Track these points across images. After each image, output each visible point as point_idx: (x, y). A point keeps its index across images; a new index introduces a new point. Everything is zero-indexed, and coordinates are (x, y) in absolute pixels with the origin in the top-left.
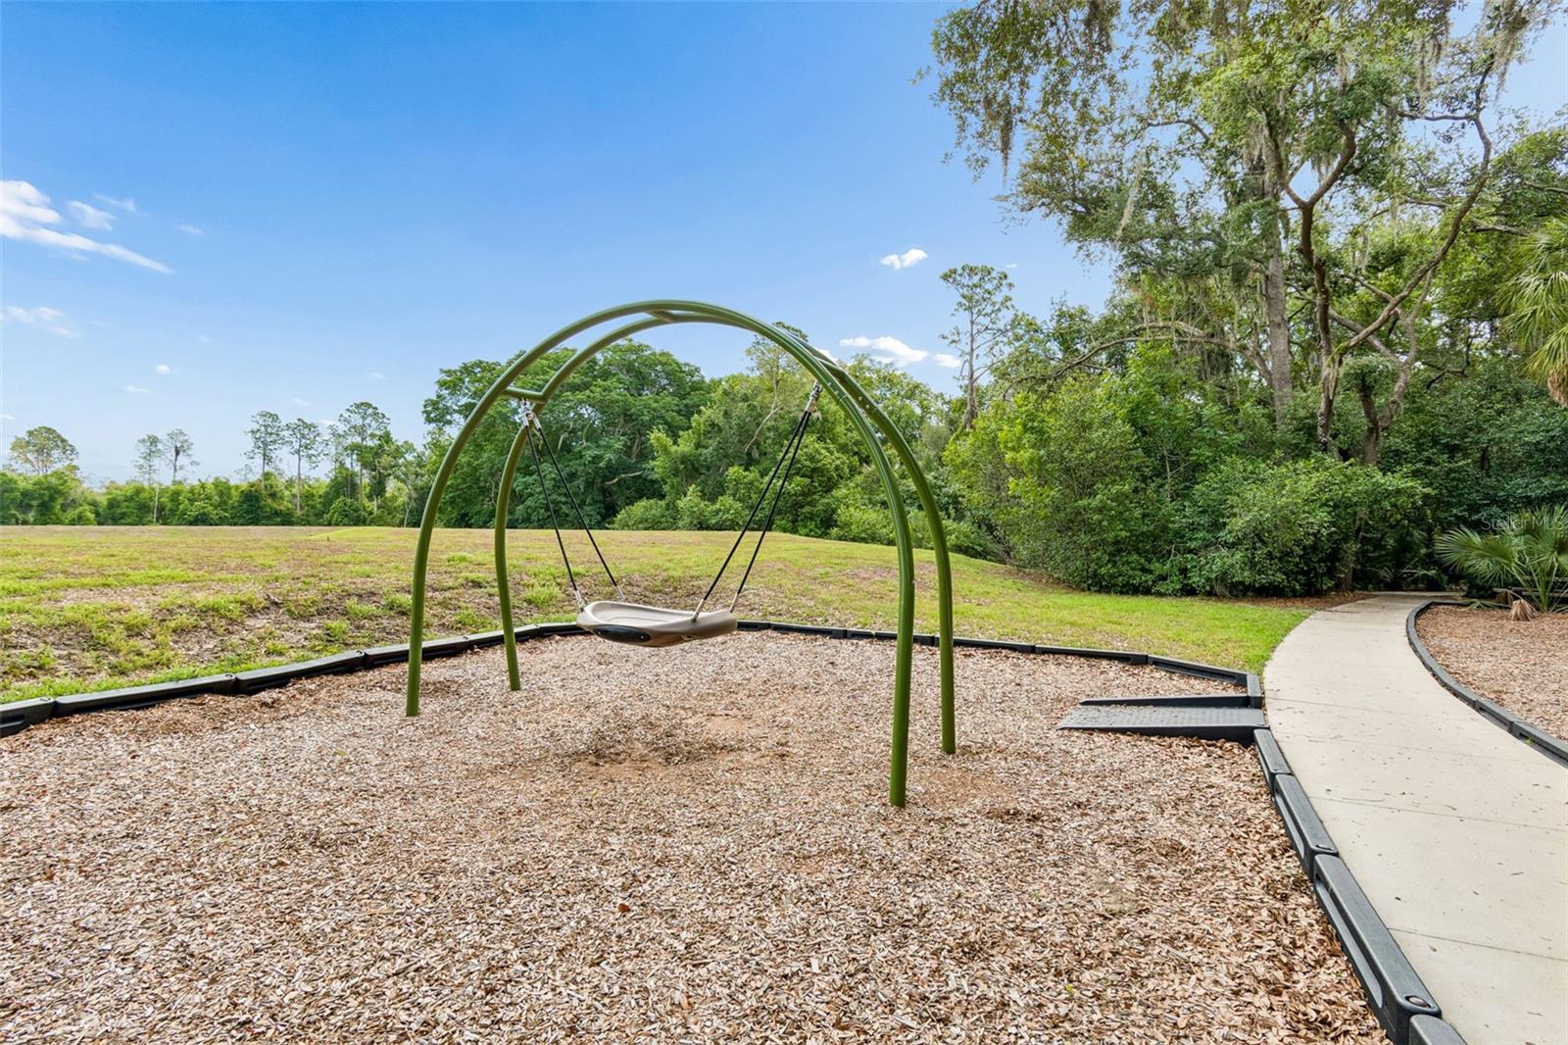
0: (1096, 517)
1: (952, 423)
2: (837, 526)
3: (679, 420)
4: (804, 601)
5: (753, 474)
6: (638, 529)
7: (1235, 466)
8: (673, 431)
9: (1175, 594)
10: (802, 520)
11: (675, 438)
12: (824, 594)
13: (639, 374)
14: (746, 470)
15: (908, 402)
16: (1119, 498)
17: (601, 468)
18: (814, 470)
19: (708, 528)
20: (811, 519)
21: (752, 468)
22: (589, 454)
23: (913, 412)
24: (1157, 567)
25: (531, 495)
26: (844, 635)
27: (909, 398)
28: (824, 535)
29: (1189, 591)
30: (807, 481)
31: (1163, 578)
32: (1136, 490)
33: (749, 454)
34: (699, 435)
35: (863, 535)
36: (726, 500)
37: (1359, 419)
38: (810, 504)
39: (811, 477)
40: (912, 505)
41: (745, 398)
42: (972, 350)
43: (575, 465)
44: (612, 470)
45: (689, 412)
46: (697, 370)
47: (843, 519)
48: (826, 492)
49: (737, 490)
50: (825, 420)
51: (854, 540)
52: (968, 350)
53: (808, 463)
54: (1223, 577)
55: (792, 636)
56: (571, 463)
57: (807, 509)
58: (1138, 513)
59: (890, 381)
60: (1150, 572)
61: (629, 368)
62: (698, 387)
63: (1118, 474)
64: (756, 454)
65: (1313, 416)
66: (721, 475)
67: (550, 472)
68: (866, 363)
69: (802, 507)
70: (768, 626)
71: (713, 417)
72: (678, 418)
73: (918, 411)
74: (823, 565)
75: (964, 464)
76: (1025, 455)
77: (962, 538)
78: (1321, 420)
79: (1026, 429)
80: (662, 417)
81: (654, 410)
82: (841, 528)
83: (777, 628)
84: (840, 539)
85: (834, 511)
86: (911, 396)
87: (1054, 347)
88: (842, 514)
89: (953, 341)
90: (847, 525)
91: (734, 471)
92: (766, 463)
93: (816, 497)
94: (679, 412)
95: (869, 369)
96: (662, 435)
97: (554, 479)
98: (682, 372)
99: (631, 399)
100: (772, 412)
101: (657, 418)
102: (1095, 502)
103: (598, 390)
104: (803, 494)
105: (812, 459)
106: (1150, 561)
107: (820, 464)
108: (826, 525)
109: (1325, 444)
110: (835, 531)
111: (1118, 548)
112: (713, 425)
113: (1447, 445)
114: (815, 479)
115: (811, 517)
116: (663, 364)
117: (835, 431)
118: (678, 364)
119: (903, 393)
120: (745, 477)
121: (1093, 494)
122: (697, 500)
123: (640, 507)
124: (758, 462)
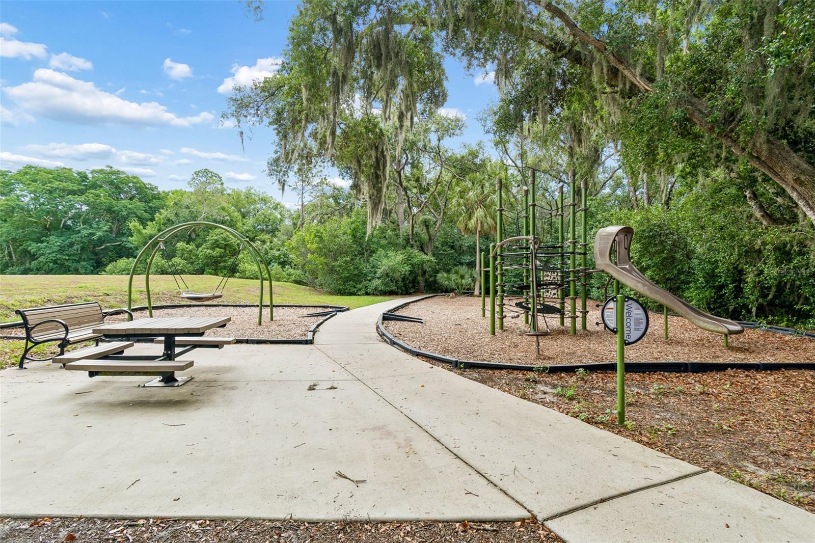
0: (339, 269)
1: (295, 224)
2: (239, 272)
3: (146, 215)
4: (232, 298)
5: (191, 246)
6: (122, 274)
7: (381, 252)
8: (143, 222)
9: (363, 295)
10: (220, 269)
11: (145, 225)
12: (238, 295)
13: (117, 187)
14: (188, 243)
15: (274, 211)
16: (346, 262)
17: (93, 240)
18: (226, 245)
19: (167, 273)
20: (225, 269)
21: (191, 243)
22: (85, 232)
23: (276, 217)
24: (358, 286)
25: (43, 254)
26: (246, 306)
27: (274, 209)
28: (233, 276)
29: (367, 294)
30: (223, 250)
31: (360, 290)
32: (352, 260)
33: (190, 235)
34: (160, 225)
35: (252, 276)
36: (176, 260)
37: (425, 237)
38: (224, 261)
39: (225, 249)
40: (275, 262)
41: (187, 207)
42: (303, 193)
43: (74, 237)
44: (101, 241)
45: (153, 211)
46: (156, 188)
47: (242, 269)
48: (233, 256)
49: (183, 254)
50: (232, 220)
51: (247, 278)
52: (301, 193)
53: (223, 242)
54: (376, 289)
55: (229, 307)
56: (72, 237)
57: (222, 264)
58: (352, 268)
59: (264, 200)
60: (356, 288)
61: (111, 183)
62: (157, 197)
63: (346, 253)
64: (193, 236)
65: (409, 235)
66: (174, 246)
67: (56, 242)
68: (253, 191)
69: (220, 263)
70: (220, 305)
71: (169, 215)
72: (145, 214)
73: (279, 216)
74: (237, 287)
75: (293, 248)
76: (315, 246)
77: (297, 277)
78: (411, 237)
79: (316, 236)
80: (135, 213)
81: (129, 209)
82: (241, 273)
83: (223, 306)
84: (240, 278)
85: (237, 265)
86: (275, 208)
87: (331, 200)
88: (241, 267)
89: (295, 188)
90: (244, 271)
91: (180, 245)
92: (199, 241)
93: (227, 258)
94: (145, 211)
95: (254, 194)
96: (137, 224)
97: (59, 246)
98: (146, 188)
99: (114, 202)
100: (203, 215)
101: (131, 214)
102: (338, 263)
103: (91, 195)
104: (221, 257)
105: (225, 240)
106: (356, 284)
107: (229, 243)
108: (233, 271)
109: (412, 245)
110: (237, 274)
111: (347, 279)
112: (169, 220)
113: (450, 245)
114: (227, 249)
115: (225, 268)
116: (134, 183)
117: (237, 226)
118: (144, 183)
119: (271, 207)
120: (187, 248)
121: (337, 261)
122: (160, 259)
123: (122, 263)
124: (194, 240)
